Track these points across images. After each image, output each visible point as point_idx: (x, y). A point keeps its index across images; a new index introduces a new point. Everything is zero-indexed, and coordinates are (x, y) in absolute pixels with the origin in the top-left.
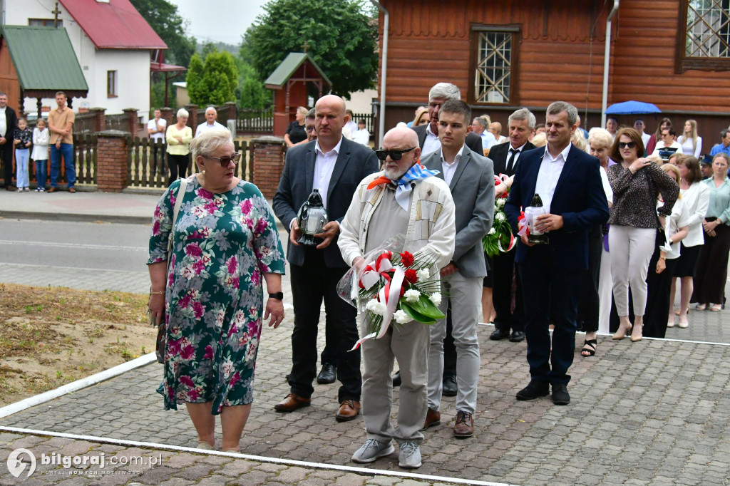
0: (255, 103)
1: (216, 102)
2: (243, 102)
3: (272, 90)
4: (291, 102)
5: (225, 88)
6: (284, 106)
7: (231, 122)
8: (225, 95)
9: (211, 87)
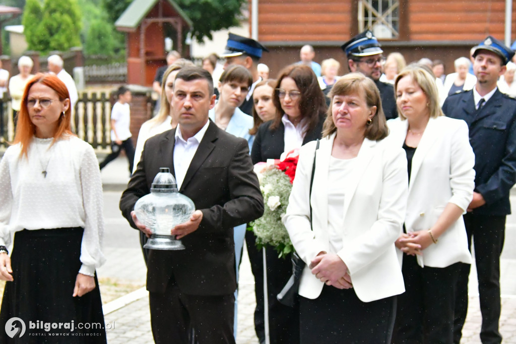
0: (103, 47)
1: (60, 48)
2: (89, 47)
3: (123, 33)
4: (146, 45)
5: (68, 32)
6: (138, 50)
7: (79, 71)
8: (69, 40)
9: (51, 31)
